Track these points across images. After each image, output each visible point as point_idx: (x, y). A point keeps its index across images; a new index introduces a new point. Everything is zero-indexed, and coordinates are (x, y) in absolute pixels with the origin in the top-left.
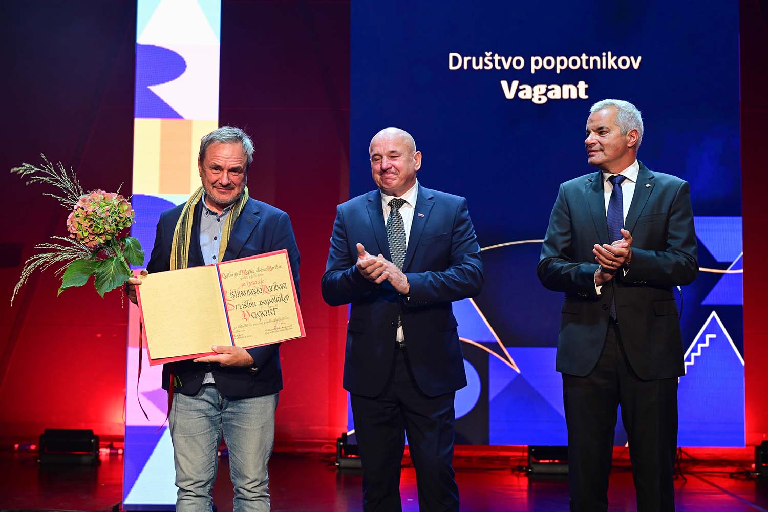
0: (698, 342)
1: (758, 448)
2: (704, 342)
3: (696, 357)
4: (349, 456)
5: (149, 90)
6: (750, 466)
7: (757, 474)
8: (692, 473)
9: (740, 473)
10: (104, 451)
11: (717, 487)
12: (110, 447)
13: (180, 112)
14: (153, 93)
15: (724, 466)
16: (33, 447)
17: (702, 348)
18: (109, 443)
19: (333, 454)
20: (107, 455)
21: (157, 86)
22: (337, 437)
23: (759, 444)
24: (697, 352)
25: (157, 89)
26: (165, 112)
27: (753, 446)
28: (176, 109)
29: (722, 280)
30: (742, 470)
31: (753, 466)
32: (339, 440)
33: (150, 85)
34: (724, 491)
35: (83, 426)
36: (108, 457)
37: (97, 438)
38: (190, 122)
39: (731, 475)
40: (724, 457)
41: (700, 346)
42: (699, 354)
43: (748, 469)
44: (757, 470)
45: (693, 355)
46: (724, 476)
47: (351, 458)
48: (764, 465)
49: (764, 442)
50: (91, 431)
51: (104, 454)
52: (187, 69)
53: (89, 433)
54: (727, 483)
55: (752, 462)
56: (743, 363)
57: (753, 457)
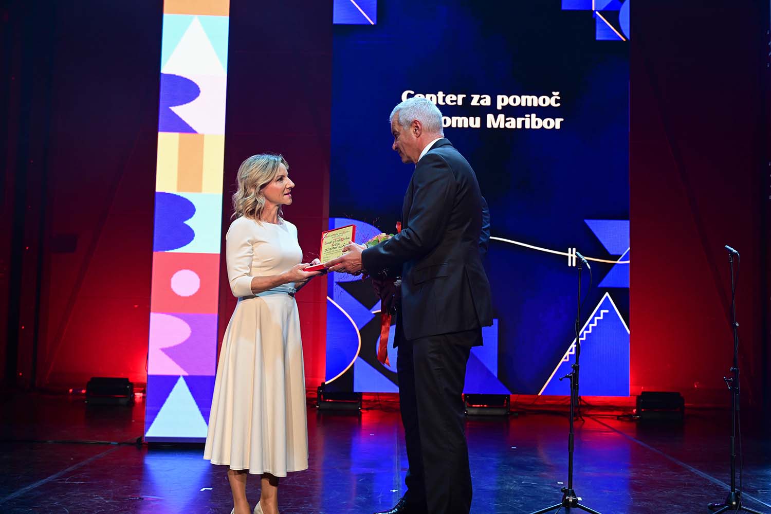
0: (595, 316)
1: (639, 398)
2: (600, 316)
3: (593, 327)
4: (327, 400)
5: (170, 110)
6: (632, 411)
7: (638, 417)
8: (588, 416)
9: (623, 416)
10: (139, 395)
11: (608, 427)
12: (144, 392)
13: (195, 128)
14: (173, 113)
15: (612, 411)
16: (84, 391)
17: (598, 320)
18: (142, 389)
19: (314, 399)
20: (140, 398)
21: (177, 107)
22: (318, 386)
23: (640, 394)
24: (594, 323)
25: (177, 110)
26: (183, 127)
27: (634, 395)
28: (191, 125)
29: (614, 268)
30: (625, 414)
31: (635, 410)
32: (320, 388)
33: (171, 106)
34: (614, 430)
35: (122, 376)
36: (141, 399)
37: (132, 385)
38: (203, 135)
39: (618, 418)
40: (612, 404)
41: (596, 318)
42: (595, 325)
43: (630, 413)
44: (638, 413)
45: (591, 325)
46: (612, 418)
47: (329, 401)
48: (643, 410)
49: (643, 393)
50: (127, 379)
51: (138, 397)
52: (201, 94)
53: (125, 381)
54: (616, 424)
55: (634, 409)
56: (629, 332)
57: (634, 404)
